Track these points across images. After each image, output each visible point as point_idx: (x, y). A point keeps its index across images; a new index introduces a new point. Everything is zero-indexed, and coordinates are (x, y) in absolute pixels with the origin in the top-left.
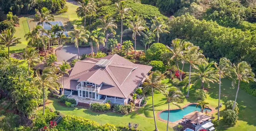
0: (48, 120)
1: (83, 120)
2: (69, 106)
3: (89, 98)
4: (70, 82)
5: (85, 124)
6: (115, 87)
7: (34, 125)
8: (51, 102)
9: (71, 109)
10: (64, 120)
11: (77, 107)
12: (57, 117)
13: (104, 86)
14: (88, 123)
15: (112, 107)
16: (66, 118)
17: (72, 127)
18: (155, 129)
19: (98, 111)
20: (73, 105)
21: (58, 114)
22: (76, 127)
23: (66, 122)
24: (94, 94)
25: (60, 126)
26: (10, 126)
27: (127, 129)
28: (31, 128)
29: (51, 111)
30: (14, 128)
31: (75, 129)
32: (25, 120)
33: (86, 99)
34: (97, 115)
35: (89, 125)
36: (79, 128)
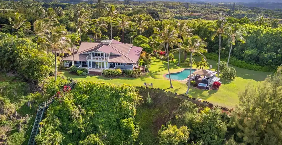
0: (60, 87)
1: (99, 83)
2: (81, 74)
3: (98, 68)
4: (79, 55)
5: (102, 86)
6: (122, 57)
7: (45, 93)
8: (62, 73)
9: (84, 77)
10: (79, 85)
11: (88, 75)
12: (70, 83)
13: (112, 56)
14: (105, 85)
15: (123, 72)
16: (81, 83)
17: (88, 91)
18: (170, 86)
19: (110, 77)
20: (85, 73)
21: (71, 81)
22: (93, 90)
23: (81, 86)
24: (103, 63)
25: (74, 91)
26: (16, 94)
27: (144, 88)
28: (43, 96)
29: (63, 79)
30: (22, 96)
31: (92, 92)
32: (35, 87)
33: (96, 69)
34: (111, 80)
35: (106, 86)
36: (95, 90)
